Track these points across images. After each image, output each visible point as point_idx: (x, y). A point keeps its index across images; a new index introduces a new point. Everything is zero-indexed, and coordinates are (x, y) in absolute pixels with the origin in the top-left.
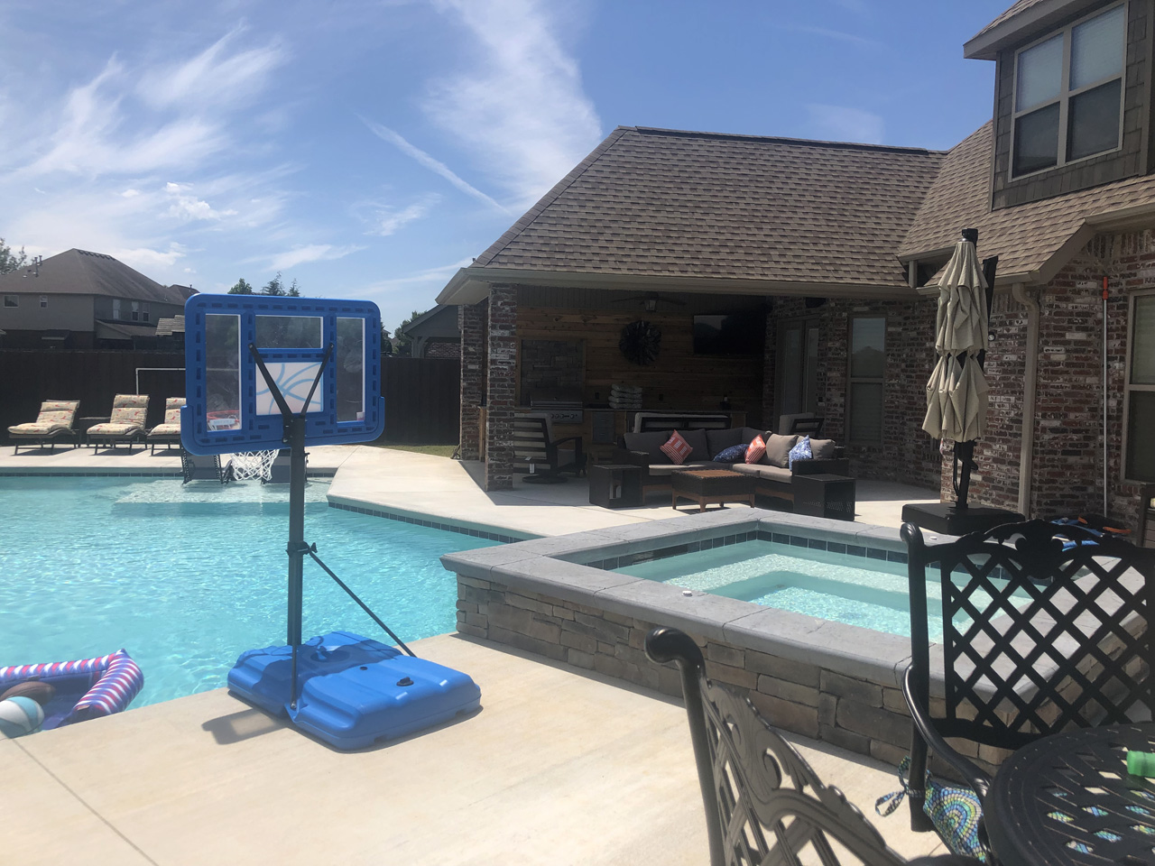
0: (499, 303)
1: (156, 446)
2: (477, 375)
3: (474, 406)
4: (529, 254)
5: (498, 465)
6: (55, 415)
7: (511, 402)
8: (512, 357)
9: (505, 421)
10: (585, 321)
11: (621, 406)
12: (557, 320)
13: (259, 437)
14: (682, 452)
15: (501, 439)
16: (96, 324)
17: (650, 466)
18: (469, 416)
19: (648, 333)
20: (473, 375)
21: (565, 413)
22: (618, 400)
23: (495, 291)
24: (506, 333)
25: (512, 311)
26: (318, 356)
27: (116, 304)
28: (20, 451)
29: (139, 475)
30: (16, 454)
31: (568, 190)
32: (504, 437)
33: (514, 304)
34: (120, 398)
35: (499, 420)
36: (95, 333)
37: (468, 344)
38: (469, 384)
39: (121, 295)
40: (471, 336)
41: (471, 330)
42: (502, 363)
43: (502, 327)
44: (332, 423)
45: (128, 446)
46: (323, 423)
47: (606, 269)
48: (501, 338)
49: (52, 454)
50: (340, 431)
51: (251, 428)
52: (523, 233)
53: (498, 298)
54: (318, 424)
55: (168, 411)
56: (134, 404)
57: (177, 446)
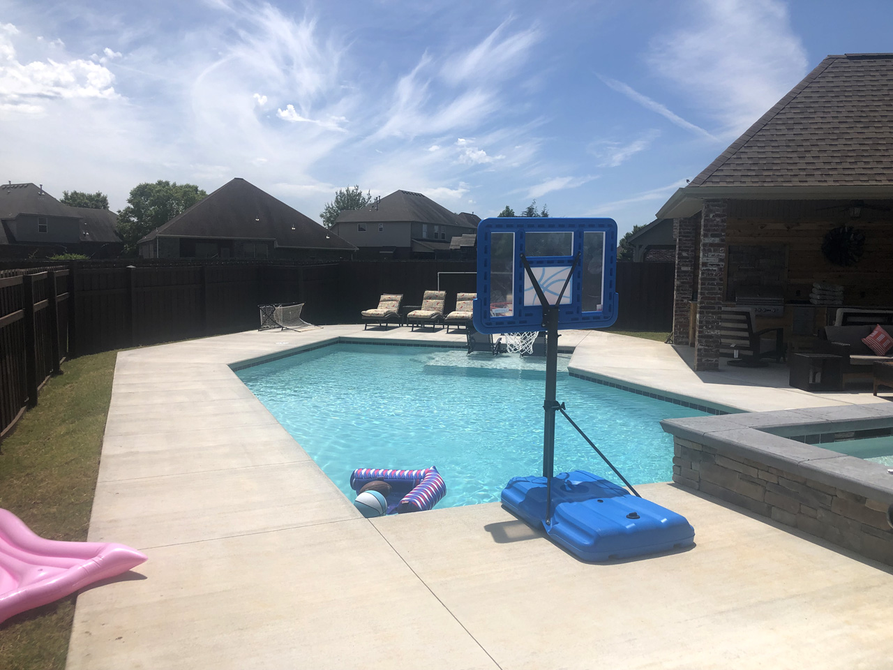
0: (711, 216)
1: (450, 327)
2: (689, 276)
3: (685, 301)
4: (740, 174)
5: (705, 350)
6: (388, 304)
7: (719, 297)
8: (721, 260)
9: (713, 313)
10: (788, 228)
11: (822, 302)
12: (762, 228)
13: (525, 322)
14: (885, 345)
15: (710, 329)
16: (412, 241)
17: (851, 356)
18: (681, 309)
19: (852, 237)
20: (685, 276)
21: (767, 307)
22: (818, 297)
23: (708, 205)
24: (717, 240)
25: (723, 221)
26: (569, 261)
27: (425, 227)
28: (368, 328)
29: (439, 346)
30: (366, 329)
31: (778, 117)
32: (712, 327)
33: (725, 215)
34: (428, 293)
35: (708, 313)
36: (411, 248)
37: (682, 250)
38: (682, 283)
39: (427, 221)
40: (685, 244)
41: (684, 239)
42: (712, 265)
43: (713, 236)
44: (578, 312)
45: (432, 326)
46: (572, 313)
47: (812, 182)
48: (711, 245)
49: (386, 330)
50: (583, 319)
51: (520, 315)
52: (735, 156)
53: (711, 211)
54: (567, 313)
55: (458, 303)
56: (436, 297)
57: (464, 327)
